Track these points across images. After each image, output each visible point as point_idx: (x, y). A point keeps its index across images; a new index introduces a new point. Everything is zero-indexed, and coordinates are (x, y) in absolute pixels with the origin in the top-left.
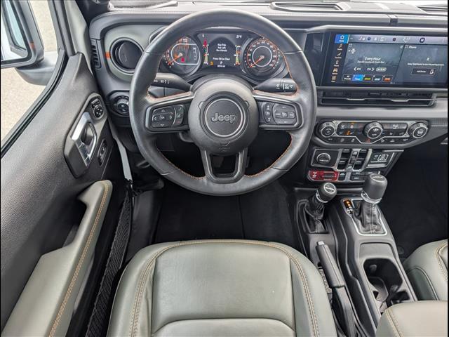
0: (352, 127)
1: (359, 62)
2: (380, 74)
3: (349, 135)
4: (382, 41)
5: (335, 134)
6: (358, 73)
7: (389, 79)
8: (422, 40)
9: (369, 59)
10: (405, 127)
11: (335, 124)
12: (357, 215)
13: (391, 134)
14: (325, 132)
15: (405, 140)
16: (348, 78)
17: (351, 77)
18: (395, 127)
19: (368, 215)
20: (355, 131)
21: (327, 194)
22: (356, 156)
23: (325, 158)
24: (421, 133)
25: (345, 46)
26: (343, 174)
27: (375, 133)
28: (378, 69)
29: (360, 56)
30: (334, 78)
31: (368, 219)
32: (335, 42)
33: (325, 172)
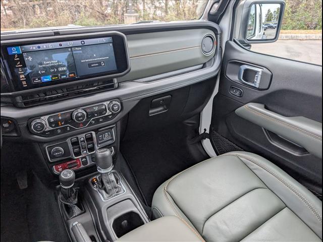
0: (60, 118)
1: (40, 66)
2: (63, 72)
3: (62, 125)
4: (51, 47)
5: (48, 128)
6: (43, 75)
7: (73, 75)
8: (83, 43)
9: (48, 62)
10: (104, 107)
11: (44, 120)
12: (100, 187)
13: (96, 115)
14: (35, 128)
15: (110, 117)
16: (37, 81)
17: (40, 79)
18: (96, 109)
19: (108, 183)
20: (66, 121)
21: (67, 179)
22: (84, 141)
23: (58, 151)
24: (117, 107)
25: (21, 56)
26: (84, 160)
27: (80, 117)
28: (60, 69)
29: (39, 62)
30: (24, 83)
31: (108, 186)
32: (10, 54)
33: (68, 163)
